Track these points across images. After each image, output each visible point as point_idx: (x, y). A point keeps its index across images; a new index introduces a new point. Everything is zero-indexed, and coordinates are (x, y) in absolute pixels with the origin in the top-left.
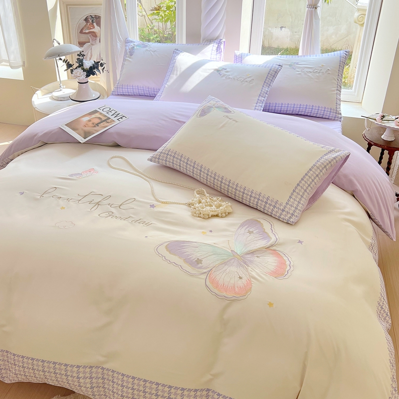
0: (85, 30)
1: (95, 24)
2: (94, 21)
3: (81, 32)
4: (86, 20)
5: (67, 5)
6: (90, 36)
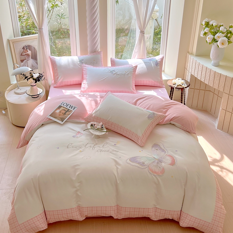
0: (24, 53)
1: (28, 50)
2: (28, 48)
3: (21, 55)
4: (23, 48)
5: (13, 43)
6: (26, 56)
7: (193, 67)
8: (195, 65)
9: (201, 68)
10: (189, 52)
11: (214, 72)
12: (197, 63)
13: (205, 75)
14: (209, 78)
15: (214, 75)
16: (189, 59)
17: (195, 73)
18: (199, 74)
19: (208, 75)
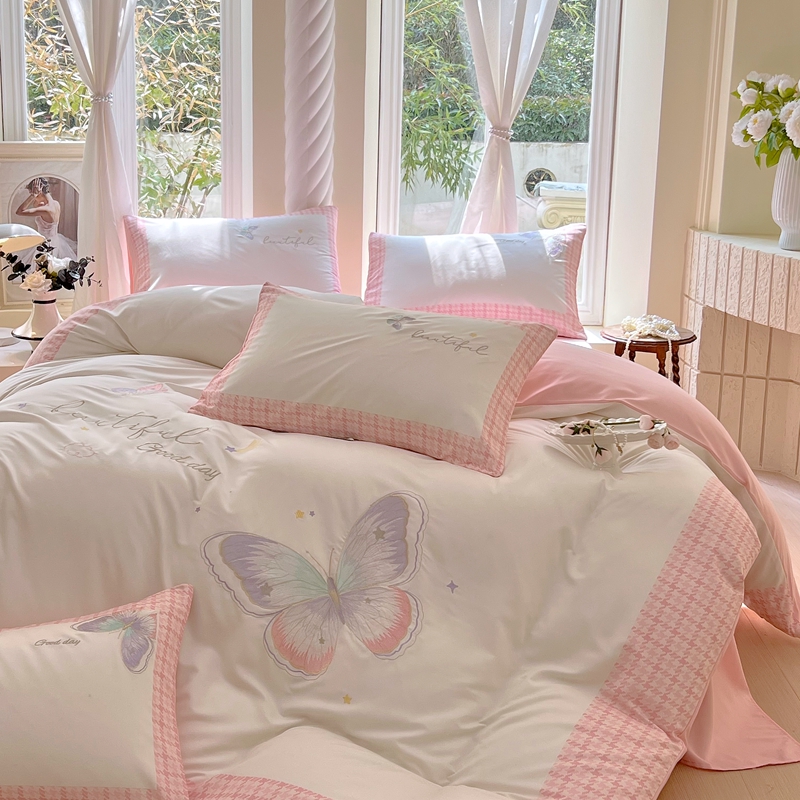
0: (29, 208)
2: (48, 189)
7: (708, 273)
8: (718, 260)
10: (694, 227)
11: (787, 261)
12: (724, 250)
13: (753, 288)
14: (767, 294)
15: (786, 278)
16: (696, 248)
17: (719, 293)
18: (732, 292)
19: (763, 286)
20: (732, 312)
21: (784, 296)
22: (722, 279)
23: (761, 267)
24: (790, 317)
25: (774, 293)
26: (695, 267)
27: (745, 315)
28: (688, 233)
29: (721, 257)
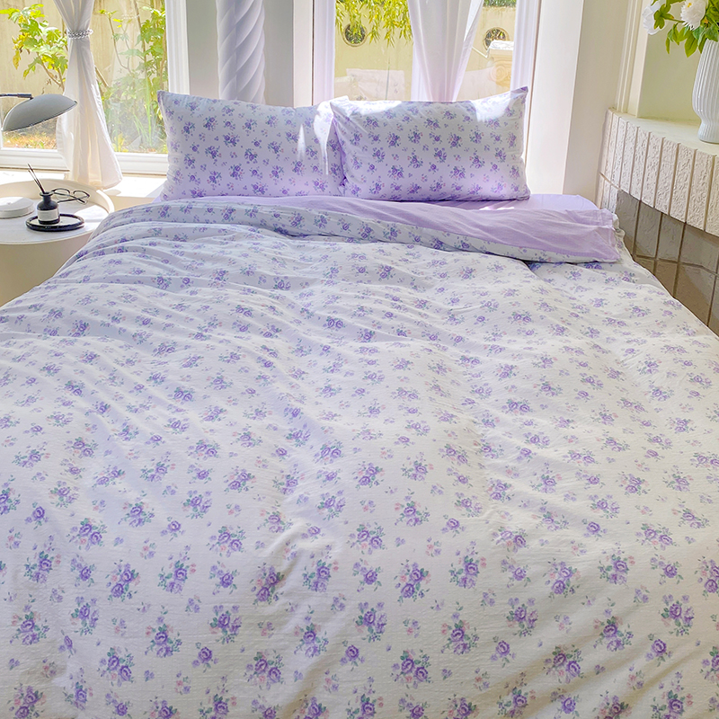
7: (625, 158)
8: (635, 147)
9: (658, 155)
10: (613, 108)
11: (711, 159)
12: (642, 138)
13: (671, 181)
14: (687, 190)
15: (708, 176)
16: (614, 130)
17: (635, 180)
18: (649, 181)
19: (682, 181)
20: (648, 201)
21: (705, 194)
22: (639, 167)
23: (682, 161)
24: (710, 217)
25: (694, 190)
26: (612, 149)
27: (662, 208)
28: (607, 113)
29: (639, 145)
